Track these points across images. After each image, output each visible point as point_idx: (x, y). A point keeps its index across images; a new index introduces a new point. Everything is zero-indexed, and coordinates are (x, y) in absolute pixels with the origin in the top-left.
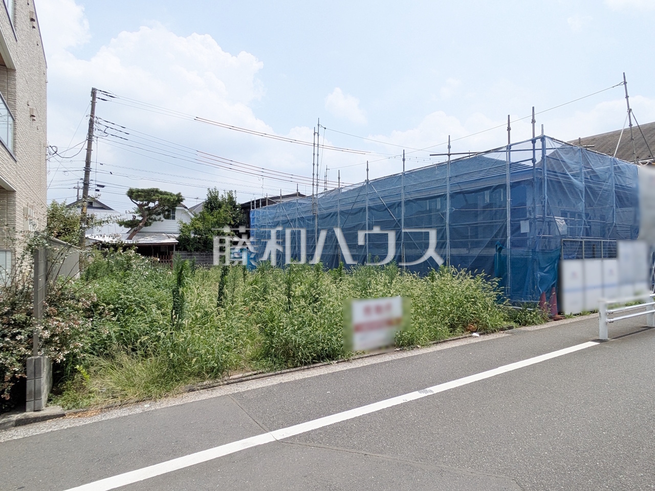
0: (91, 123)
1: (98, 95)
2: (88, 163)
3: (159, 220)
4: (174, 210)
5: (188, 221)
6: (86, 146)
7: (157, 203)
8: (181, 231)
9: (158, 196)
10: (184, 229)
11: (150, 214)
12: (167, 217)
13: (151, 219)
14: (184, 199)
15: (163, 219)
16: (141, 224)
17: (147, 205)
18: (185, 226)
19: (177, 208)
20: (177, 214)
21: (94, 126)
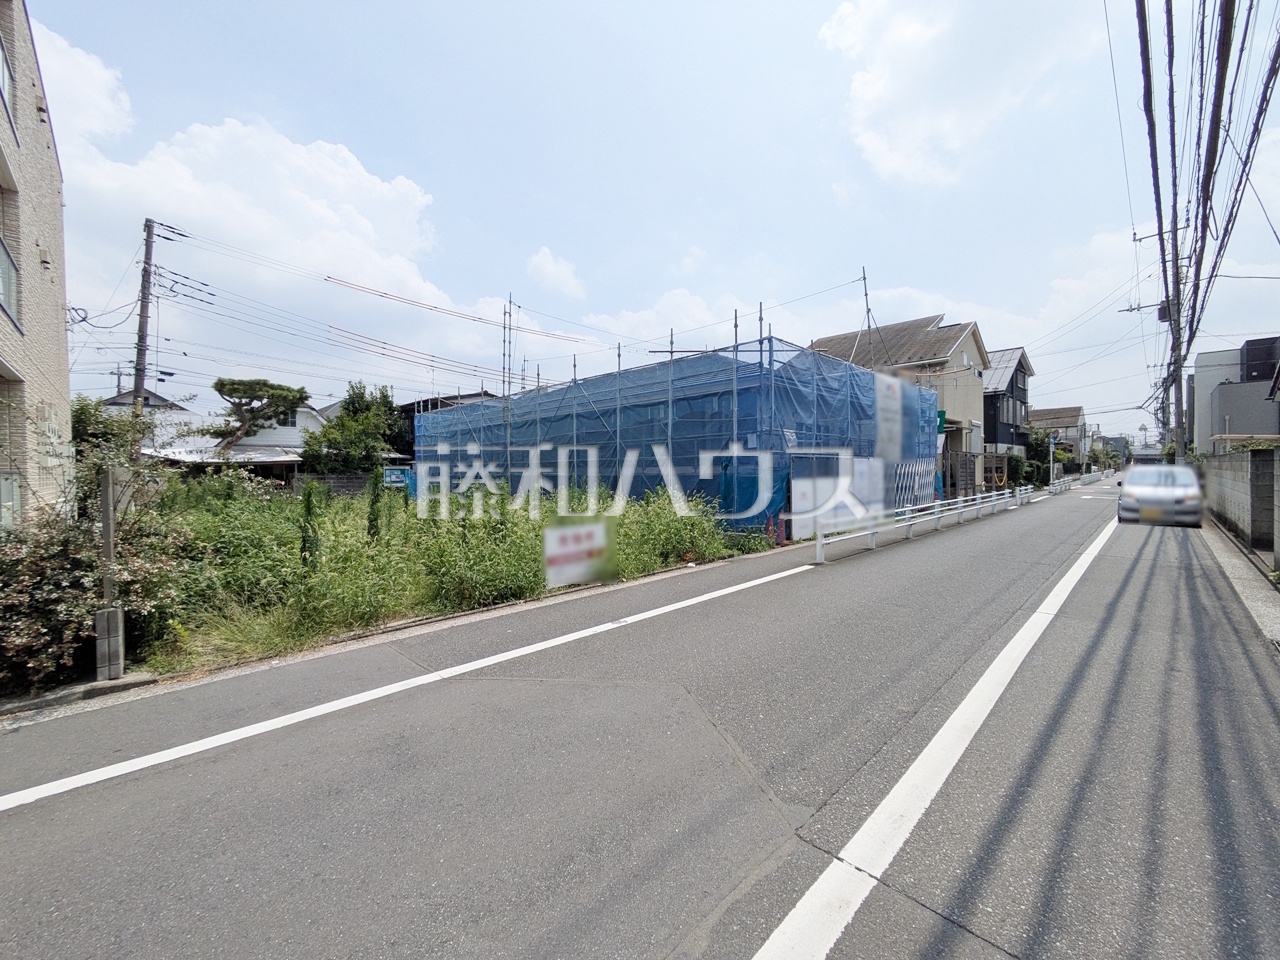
0: (146, 274)
1: (157, 230)
2: (142, 336)
3: (270, 427)
4: (294, 413)
5: (317, 430)
6: (138, 310)
7: (265, 401)
8: (307, 443)
9: (267, 391)
10: (311, 440)
11: (255, 418)
12: (283, 423)
13: (256, 426)
14: (310, 397)
15: (275, 425)
16: (239, 433)
17: (249, 404)
18: (312, 436)
19: (298, 409)
20: (300, 420)
21: (152, 279)
